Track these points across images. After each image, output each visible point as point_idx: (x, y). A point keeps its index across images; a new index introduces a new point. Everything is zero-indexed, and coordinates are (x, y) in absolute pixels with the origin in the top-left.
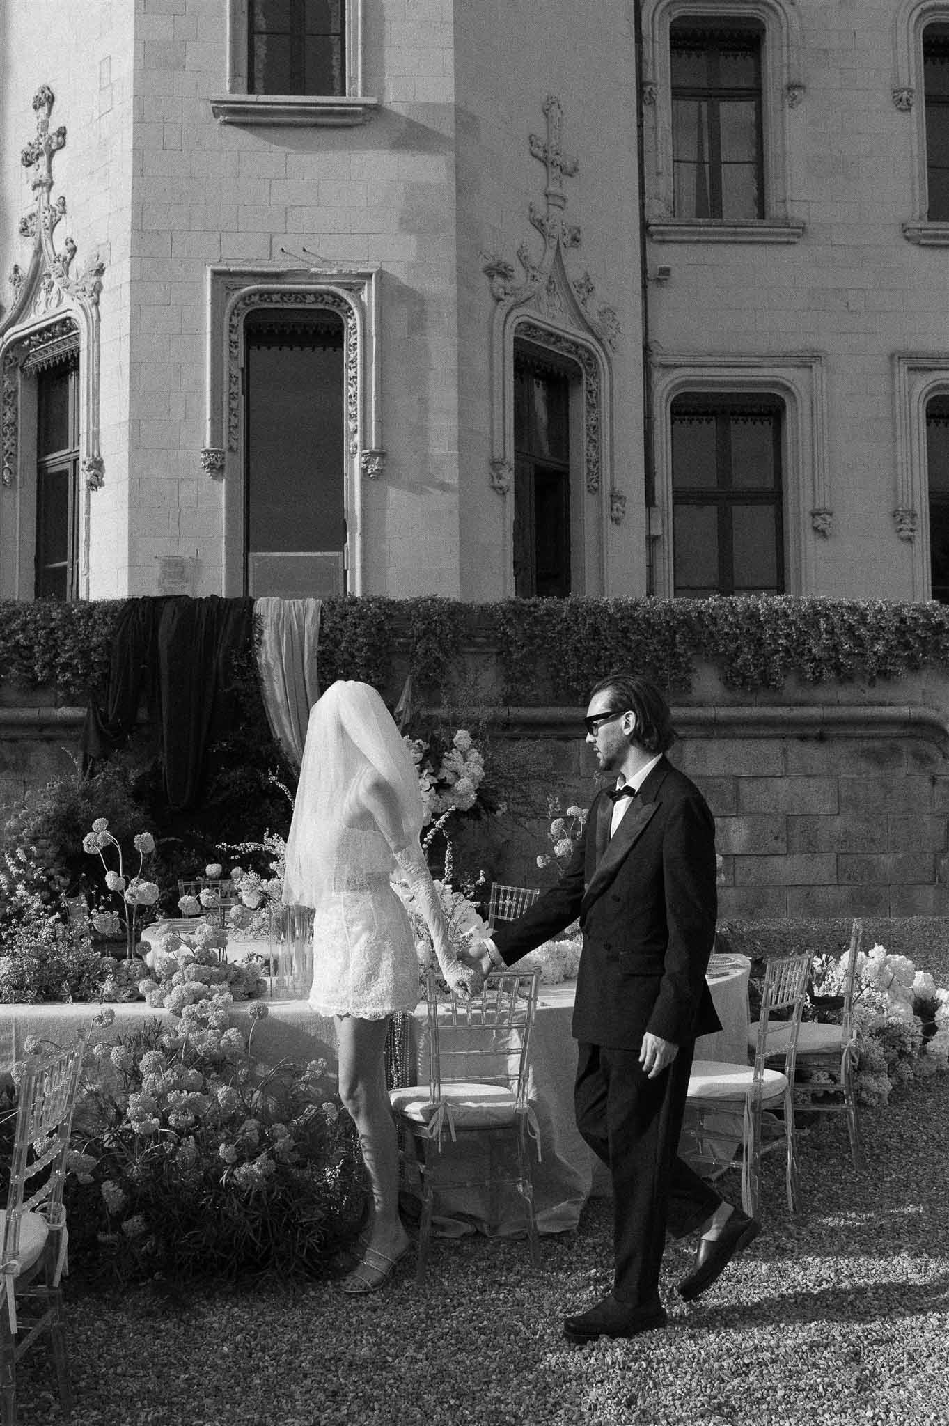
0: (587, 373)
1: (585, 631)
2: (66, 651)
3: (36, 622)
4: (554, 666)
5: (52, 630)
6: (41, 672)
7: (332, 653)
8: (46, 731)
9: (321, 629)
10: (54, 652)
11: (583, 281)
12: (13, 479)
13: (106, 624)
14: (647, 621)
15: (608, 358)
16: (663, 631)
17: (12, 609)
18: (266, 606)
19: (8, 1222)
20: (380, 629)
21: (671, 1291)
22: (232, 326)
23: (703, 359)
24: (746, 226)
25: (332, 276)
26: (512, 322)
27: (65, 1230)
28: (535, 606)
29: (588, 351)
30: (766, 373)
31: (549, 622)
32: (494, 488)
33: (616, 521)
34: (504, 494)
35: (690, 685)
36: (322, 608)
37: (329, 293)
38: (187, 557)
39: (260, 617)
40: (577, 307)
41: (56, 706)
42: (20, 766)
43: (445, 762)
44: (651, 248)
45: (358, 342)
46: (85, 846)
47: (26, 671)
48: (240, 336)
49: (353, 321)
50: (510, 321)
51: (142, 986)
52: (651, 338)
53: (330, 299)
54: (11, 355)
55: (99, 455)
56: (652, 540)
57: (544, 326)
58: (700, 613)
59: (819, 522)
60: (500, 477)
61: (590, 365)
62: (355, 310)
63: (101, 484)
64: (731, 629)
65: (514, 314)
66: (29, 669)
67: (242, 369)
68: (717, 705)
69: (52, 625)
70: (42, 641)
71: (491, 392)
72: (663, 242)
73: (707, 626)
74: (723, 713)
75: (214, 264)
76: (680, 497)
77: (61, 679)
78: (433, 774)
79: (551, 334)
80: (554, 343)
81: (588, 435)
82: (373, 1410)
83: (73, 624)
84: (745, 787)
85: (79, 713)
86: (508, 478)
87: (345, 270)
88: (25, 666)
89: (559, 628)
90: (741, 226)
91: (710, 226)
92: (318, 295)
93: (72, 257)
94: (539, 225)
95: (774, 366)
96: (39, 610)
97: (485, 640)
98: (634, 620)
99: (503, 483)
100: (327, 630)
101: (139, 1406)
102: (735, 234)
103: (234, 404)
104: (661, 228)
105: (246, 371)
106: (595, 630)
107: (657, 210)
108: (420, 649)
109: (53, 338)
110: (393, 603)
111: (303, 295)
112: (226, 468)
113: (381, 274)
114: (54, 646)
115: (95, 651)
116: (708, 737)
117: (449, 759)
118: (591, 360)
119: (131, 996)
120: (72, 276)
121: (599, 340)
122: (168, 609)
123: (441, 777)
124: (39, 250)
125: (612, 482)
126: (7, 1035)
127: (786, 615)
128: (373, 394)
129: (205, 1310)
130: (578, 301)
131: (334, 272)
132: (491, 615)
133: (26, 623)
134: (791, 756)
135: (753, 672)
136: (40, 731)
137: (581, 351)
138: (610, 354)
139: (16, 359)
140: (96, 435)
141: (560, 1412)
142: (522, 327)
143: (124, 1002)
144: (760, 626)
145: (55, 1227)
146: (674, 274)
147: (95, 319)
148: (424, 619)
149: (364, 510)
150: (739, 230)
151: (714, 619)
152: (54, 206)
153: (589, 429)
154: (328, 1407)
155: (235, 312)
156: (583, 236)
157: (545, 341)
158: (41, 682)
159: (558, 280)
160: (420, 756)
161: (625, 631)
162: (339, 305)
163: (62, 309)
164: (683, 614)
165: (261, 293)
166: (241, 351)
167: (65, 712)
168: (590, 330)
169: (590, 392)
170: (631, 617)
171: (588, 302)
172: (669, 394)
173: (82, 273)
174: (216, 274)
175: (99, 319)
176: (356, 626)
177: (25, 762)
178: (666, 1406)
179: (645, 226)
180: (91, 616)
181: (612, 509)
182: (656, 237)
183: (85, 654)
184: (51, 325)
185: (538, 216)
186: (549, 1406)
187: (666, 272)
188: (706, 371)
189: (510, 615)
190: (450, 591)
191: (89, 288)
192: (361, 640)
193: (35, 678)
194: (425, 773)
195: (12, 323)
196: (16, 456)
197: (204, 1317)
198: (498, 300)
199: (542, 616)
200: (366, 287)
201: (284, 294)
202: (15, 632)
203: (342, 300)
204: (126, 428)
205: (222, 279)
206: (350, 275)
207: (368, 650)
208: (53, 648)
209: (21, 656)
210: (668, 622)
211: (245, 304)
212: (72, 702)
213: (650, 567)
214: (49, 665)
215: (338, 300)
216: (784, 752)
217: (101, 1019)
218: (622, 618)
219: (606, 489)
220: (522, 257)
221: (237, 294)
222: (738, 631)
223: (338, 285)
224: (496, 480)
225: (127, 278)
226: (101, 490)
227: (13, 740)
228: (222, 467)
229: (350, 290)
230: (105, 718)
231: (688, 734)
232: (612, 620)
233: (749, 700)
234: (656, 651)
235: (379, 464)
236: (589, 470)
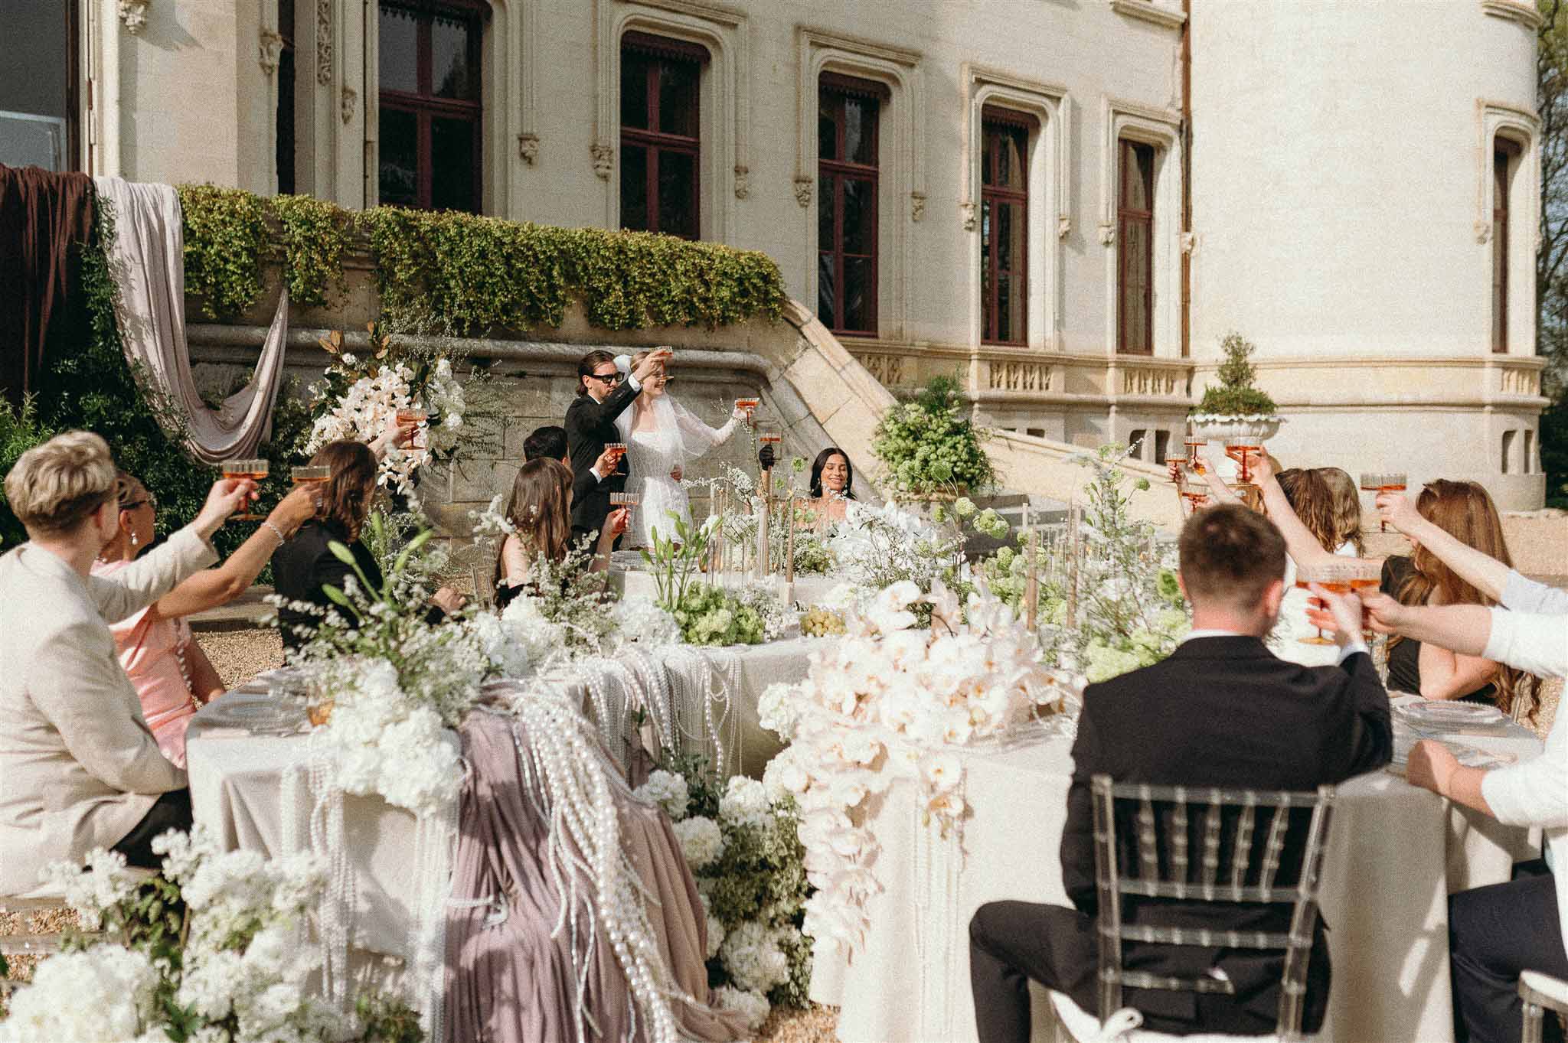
9: (185, 224)
14: (528, 247)
18: (113, 189)
20: (255, 229)
32: (263, 65)
33: (345, 119)
34: (270, 74)
35: (561, 319)
36: (181, 199)
39: (107, 201)
56: (366, 143)
59: (526, 148)
60: (269, 53)
64: (605, 263)
68: (581, 343)
73: (582, 259)
81: (319, 14)
97: (363, 254)
100: (191, 226)
108: (301, 258)
110: (260, 200)
125: (343, 74)
127: (650, 254)
132: (373, 226)
135: (625, 311)
149: (122, 71)
153: (320, 8)
160: (407, 387)
170: (514, 242)
176: (226, 224)
181: (343, 106)
192: (237, 243)
213: (365, 177)
219: (338, 80)
224: (264, 55)
231: (557, 372)
232: (499, 243)
233: (609, 339)
234: (538, 280)
235: (142, 15)
236: (321, 57)
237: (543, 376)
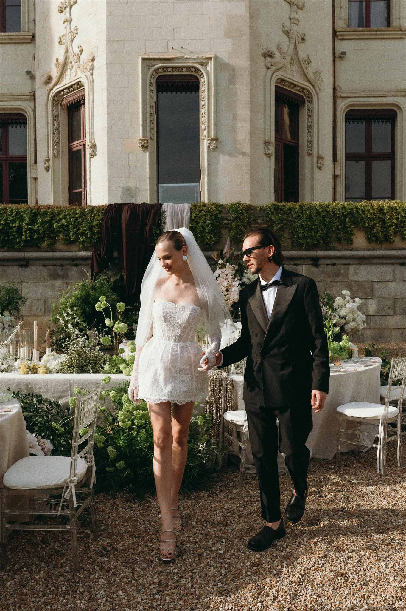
0: (308, 101)
1: (306, 216)
2: (83, 227)
3: (70, 215)
4: (292, 232)
5: (77, 218)
6: (73, 236)
7: (196, 227)
8: (75, 261)
9: (191, 217)
10: (78, 228)
11: (306, 59)
12: (58, 153)
13: (99, 216)
14: (334, 212)
15: (317, 94)
16: (341, 217)
17: (60, 209)
18: (167, 207)
19: (72, 462)
20: (216, 216)
21: (348, 498)
22: (151, 83)
23: (360, 94)
24: (381, 31)
25: (194, 59)
26: (274, 79)
27: (94, 465)
28: (284, 206)
29: (308, 91)
30: (389, 100)
31: (290, 213)
32: (266, 154)
33: (320, 168)
34: (270, 156)
35: (352, 241)
36: (191, 208)
37: (193, 67)
38: (132, 186)
39: (165, 212)
40: (304, 71)
41: (79, 251)
42: (65, 277)
43: (245, 275)
44: (337, 43)
45: (206, 89)
46: (96, 308)
47: (66, 236)
48: (154, 88)
49: (204, 80)
50: (273, 78)
51: (122, 366)
52: (336, 85)
53: (193, 70)
54: (56, 98)
55: (94, 142)
56: (335, 177)
57: (288, 80)
58: (357, 209)
60: (268, 149)
61: (309, 97)
62: (204, 74)
63: (96, 155)
64: (371, 215)
65: (274, 75)
66: (68, 235)
67: (155, 103)
68: (364, 249)
69: (77, 216)
70: (73, 223)
71: (265, 110)
72: (343, 39)
73: (360, 215)
74: (367, 253)
75: (142, 55)
76: (348, 157)
77: (81, 239)
78: (239, 280)
79: (291, 84)
80: (293, 88)
81: (307, 129)
82: (223, 542)
83: (85, 216)
84: (376, 286)
85: (89, 254)
86: (272, 150)
87: (200, 56)
88: (66, 234)
89: (294, 216)
90: (380, 31)
91: (365, 31)
92: (188, 68)
93: (81, 54)
94: (287, 33)
95: (393, 96)
96: (71, 210)
97: (262, 221)
98: (328, 212)
99: (270, 152)
100: (193, 218)
101: (126, 537)
102: (376, 35)
103: (152, 119)
104: (342, 33)
105: (157, 103)
106: (310, 216)
107: (341, 24)
108: (233, 225)
109: (73, 91)
110: (221, 205)
111: (181, 68)
112: (149, 147)
113: (216, 58)
114: (77, 225)
115: (95, 227)
116: (359, 264)
117: (246, 273)
118: (310, 96)
119: (116, 371)
120: (81, 62)
121: (313, 86)
122: (125, 209)
123: (243, 281)
124: (67, 51)
125: (318, 150)
126: (66, 386)
127: (396, 209)
128: (213, 112)
129: (151, 500)
130: (304, 68)
131: (195, 57)
132: (265, 211)
133: (65, 216)
134: (397, 272)
135: (381, 235)
136: (73, 261)
137: (305, 91)
138: (318, 92)
139: (58, 100)
140: (93, 133)
141: (302, 546)
142: (279, 81)
143: (114, 373)
144: (385, 214)
145: (90, 464)
146: (347, 54)
147: (91, 81)
148: (235, 212)
149: (208, 165)
150: (378, 33)
151: (363, 212)
152: (73, 31)
153: (308, 127)
154: (204, 540)
155: (152, 76)
156: (307, 38)
157: (289, 87)
158: (73, 241)
159: (295, 59)
160: (234, 272)
161: (324, 217)
162: (197, 73)
163: (77, 77)
164: (350, 209)
165: (163, 68)
166: (154, 94)
167: (83, 253)
168: (309, 81)
169: (309, 110)
170: (326, 211)
171: (309, 68)
172: (344, 110)
173: (85, 61)
174: (143, 59)
175: (93, 81)
176: (206, 215)
177: (67, 274)
178: (347, 545)
179: (335, 32)
180: (92, 212)
181: (318, 163)
182: (340, 37)
183: (91, 228)
184: (73, 85)
185: (286, 29)
186: (297, 543)
187: (344, 53)
188: (361, 99)
189: (273, 210)
190: (246, 200)
191: (89, 67)
192: (208, 222)
193: (70, 239)
194: (236, 279)
195: (56, 84)
196: (59, 143)
197: (150, 503)
198: (268, 68)
199: (286, 210)
200: (209, 63)
201: (173, 68)
202: (61, 219)
203: (199, 70)
204: (106, 130)
205: (146, 61)
206: (202, 58)
207: (211, 226)
208: (77, 227)
209: (64, 229)
210: (343, 213)
211: (156, 73)
212: (85, 249)
213: (334, 189)
214: (76, 233)
215: (197, 70)
216: (394, 271)
217: (105, 380)
218: (322, 211)
219: (315, 154)
220: (279, 48)
221: (153, 69)
222: (374, 217)
223: (197, 63)
224: (267, 150)
225: (105, 63)
226: (95, 158)
227: (62, 265)
228: (147, 147)
229: (202, 65)
230: (100, 255)
231: (351, 262)
232: (318, 212)
233: (378, 247)
234: (337, 226)
235: (215, 144)
236: (308, 146)
237: (344, 264)
